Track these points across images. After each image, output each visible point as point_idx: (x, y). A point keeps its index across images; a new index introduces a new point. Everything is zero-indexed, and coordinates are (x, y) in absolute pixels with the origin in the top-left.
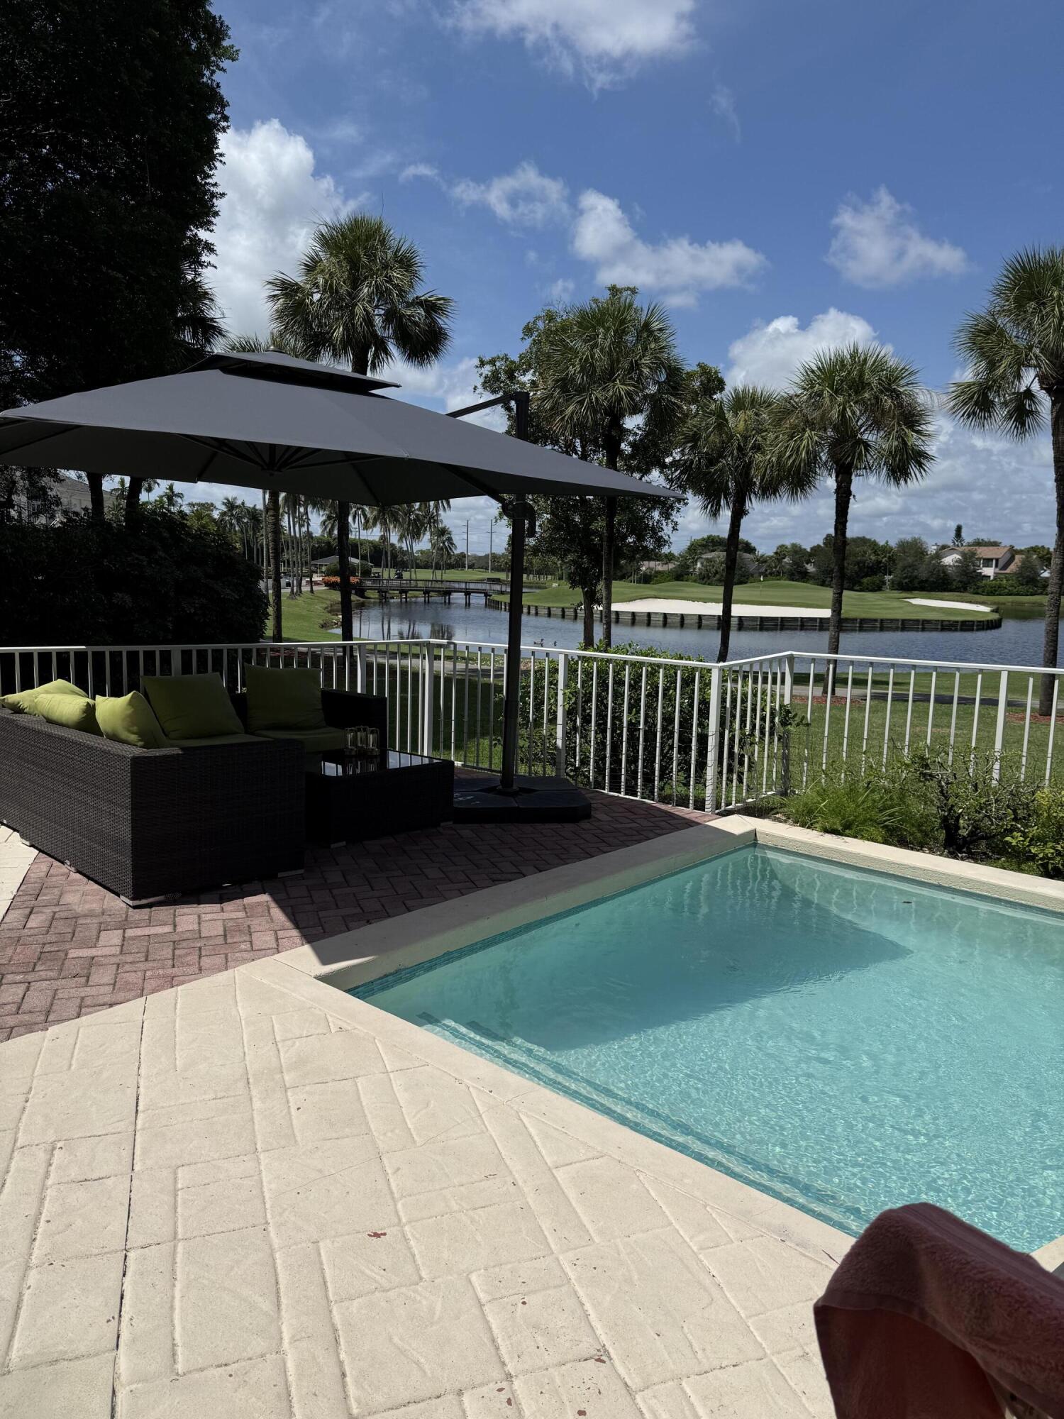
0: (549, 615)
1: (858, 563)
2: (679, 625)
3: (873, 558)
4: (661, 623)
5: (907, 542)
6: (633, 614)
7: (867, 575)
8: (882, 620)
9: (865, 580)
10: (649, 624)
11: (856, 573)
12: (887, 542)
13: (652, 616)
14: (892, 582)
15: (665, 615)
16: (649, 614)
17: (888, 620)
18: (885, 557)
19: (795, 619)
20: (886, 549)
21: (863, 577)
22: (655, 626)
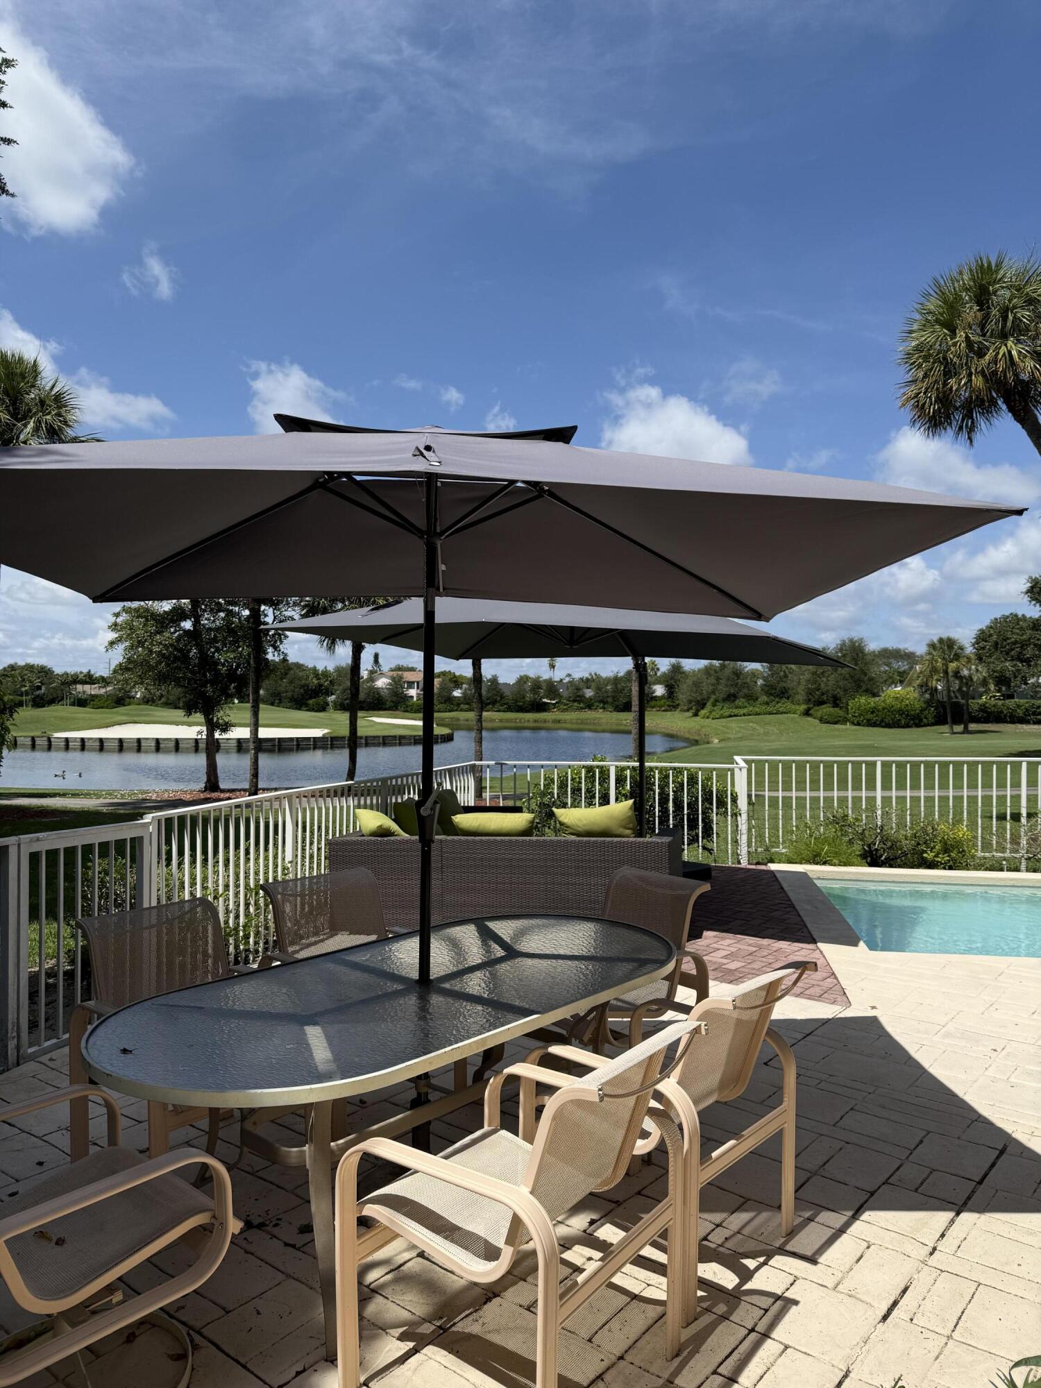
0: (33, 747)
1: (303, 686)
2: (173, 749)
3: (315, 681)
4: (153, 748)
5: (342, 668)
6: (121, 741)
7: (311, 698)
8: (366, 737)
9: (311, 702)
10: (139, 750)
11: (302, 695)
12: (326, 667)
13: (142, 741)
14: (335, 702)
15: (157, 741)
16: (139, 740)
17: (371, 737)
18: (327, 680)
19: (291, 739)
20: (326, 674)
21: (307, 700)
22: (146, 752)
